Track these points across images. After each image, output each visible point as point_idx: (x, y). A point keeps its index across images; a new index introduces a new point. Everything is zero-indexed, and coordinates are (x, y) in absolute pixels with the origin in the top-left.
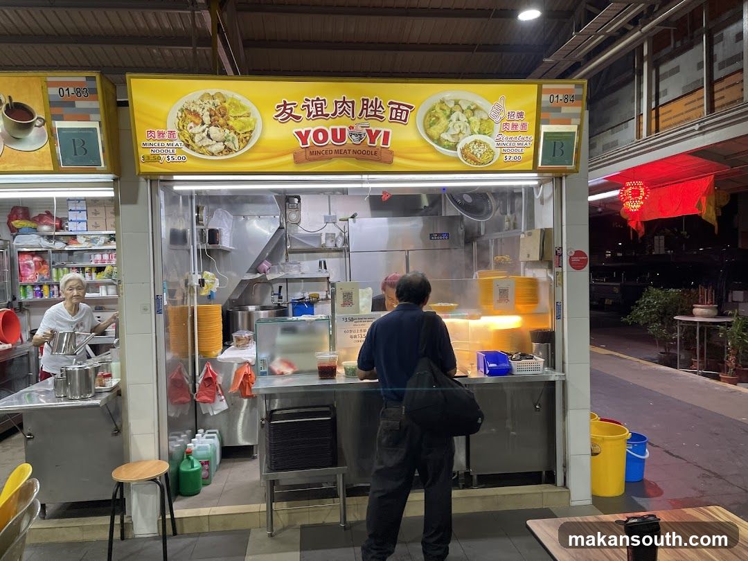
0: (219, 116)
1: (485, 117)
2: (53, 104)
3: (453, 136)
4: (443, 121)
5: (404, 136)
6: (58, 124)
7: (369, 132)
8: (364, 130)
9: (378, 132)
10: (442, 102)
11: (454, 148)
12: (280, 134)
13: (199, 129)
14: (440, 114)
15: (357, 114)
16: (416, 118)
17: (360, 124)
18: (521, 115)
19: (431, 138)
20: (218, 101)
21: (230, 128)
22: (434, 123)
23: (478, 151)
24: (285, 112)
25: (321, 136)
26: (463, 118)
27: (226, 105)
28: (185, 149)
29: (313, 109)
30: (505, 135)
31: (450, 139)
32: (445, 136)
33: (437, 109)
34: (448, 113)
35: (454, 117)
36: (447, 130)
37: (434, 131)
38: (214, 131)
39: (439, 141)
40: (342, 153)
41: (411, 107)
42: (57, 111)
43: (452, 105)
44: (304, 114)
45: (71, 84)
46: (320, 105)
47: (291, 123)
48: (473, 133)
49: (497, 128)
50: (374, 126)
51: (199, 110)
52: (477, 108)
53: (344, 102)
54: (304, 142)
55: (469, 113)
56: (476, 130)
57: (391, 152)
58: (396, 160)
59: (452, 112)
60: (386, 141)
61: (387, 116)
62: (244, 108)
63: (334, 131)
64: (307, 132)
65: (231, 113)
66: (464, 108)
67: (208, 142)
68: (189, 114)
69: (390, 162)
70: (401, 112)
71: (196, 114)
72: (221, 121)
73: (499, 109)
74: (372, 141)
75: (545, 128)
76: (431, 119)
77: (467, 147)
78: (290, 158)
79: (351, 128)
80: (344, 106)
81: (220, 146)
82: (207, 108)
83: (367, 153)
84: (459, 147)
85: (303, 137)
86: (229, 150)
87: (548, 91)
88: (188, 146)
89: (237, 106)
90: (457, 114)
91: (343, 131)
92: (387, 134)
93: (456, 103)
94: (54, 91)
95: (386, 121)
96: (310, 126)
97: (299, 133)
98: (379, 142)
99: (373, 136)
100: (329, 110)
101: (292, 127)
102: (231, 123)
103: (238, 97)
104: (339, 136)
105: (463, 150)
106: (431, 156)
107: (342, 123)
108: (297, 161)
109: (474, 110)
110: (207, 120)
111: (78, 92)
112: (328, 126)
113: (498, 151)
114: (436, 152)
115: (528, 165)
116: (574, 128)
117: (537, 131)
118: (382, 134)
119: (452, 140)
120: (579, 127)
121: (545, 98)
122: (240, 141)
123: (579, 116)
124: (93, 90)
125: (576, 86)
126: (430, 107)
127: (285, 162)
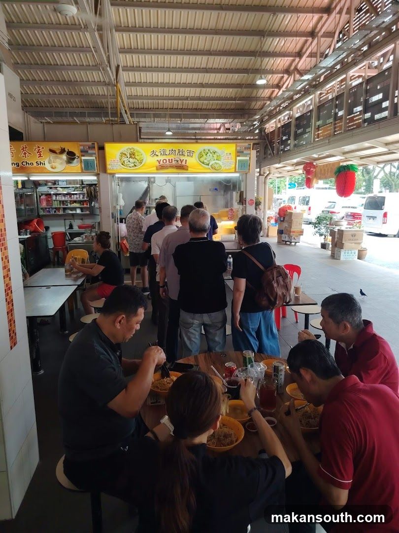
0: (132, 155)
1: (218, 155)
2: (82, 152)
4: (205, 156)
5: (192, 161)
6: (83, 158)
7: (180, 160)
9: (183, 160)
10: (204, 150)
11: (208, 165)
12: (152, 161)
13: (126, 159)
14: (203, 154)
15: (176, 154)
16: (196, 155)
17: (177, 157)
18: (230, 154)
19: (201, 162)
20: (132, 150)
21: (136, 159)
23: (216, 166)
24: (154, 154)
25: (165, 161)
26: (211, 155)
27: (135, 151)
28: (122, 166)
29: (162, 153)
30: (225, 161)
32: (205, 161)
33: (203, 152)
34: (206, 153)
35: (208, 155)
36: (206, 159)
37: (202, 159)
38: (131, 160)
39: (203, 163)
40: (172, 167)
41: (194, 152)
42: (83, 154)
43: (207, 151)
44: (159, 154)
45: (87, 145)
46: (164, 151)
47: (155, 157)
48: (214, 160)
49: (222, 158)
50: (182, 158)
51: (126, 153)
52: (216, 152)
54: (159, 163)
55: (213, 153)
57: (188, 166)
58: (189, 169)
60: (186, 163)
61: (186, 154)
62: (140, 152)
63: (169, 160)
64: (160, 160)
65: (136, 154)
66: (211, 152)
67: (129, 163)
68: (123, 154)
69: (187, 170)
70: (190, 153)
71: (125, 154)
72: (133, 156)
73: (223, 152)
74: (181, 163)
75: (238, 158)
76: (200, 156)
77: (213, 164)
78: (155, 168)
79: (174, 158)
80: (172, 151)
81: (133, 165)
82: (129, 152)
83: (180, 167)
84: (210, 165)
86: (136, 166)
87: (239, 146)
88: (122, 164)
89: (138, 152)
90: (209, 154)
91: (172, 159)
92: (186, 160)
93: (209, 150)
94: (82, 148)
95: (186, 156)
96: (161, 158)
97: (158, 160)
98: (184, 163)
100: (167, 153)
101: (156, 158)
102: (136, 157)
103: (138, 149)
104: (171, 161)
105: (211, 166)
106: (201, 168)
107: (172, 157)
108: (157, 169)
110: (129, 156)
111: (89, 148)
112: (167, 158)
113: (223, 166)
114: (202, 166)
115: (233, 170)
116: (248, 158)
117: (236, 159)
118: (184, 161)
119: (208, 162)
120: (250, 158)
121: (238, 148)
122: (139, 163)
123: (250, 154)
124: (94, 147)
125: (249, 144)
126: (200, 151)
127: (154, 170)
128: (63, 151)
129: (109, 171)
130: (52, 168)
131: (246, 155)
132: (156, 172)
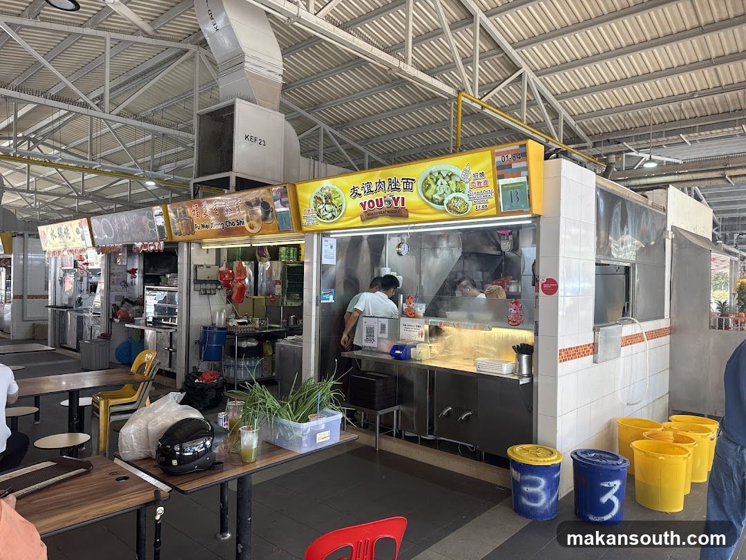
0: (328, 198)
1: (458, 180)
2: (275, 200)
3: (440, 195)
4: (433, 186)
5: (413, 199)
7: (394, 198)
8: (391, 198)
9: (398, 198)
10: (431, 174)
11: (442, 203)
12: (353, 206)
13: (321, 207)
14: (430, 182)
15: (386, 189)
16: (417, 186)
17: (389, 194)
18: (482, 174)
19: (427, 198)
20: (327, 191)
21: (333, 205)
22: (428, 189)
23: (458, 204)
24: (354, 193)
25: (371, 205)
26: (445, 183)
27: (330, 192)
28: (318, 217)
29: (366, 189)
30: (474, 191)
31: (439, 197)
32: (436, 196)
33: (429, 179)
34: (435, 180)
35: (439, 183)
36: (436, 192)
37: (429, 193)
38: (327, 207)
39: (432, 200)
40: (383, 213)
41: (413, 180)
43: (436, 175)
44: (362, 192)
45: (279, 190)
46: (369, 185)
47: (358, 198)
48: (452, 192)
49: (467, 186)
50: (396, 194)
51: (321, 197)
52: (452, 174)
53: (380, 182)
54: (364, 209)
55: (448, 178)
56: (454, 190)
57: (407, 210)
58: (410, 215)
59: (437, 179)
60: (403, 204)
61: (401, 187)
62: (337, 193)
63: (377, 200)
64: (365, 203)
65: (333, 197)
66: (445, 175)
67: (325, 213)
68: (317, 199)
69: (407, 216)
70: (409, 184)
71: (320, 199)
72: (329, 201)
73: (467, 172)
74: (396, 205)
75: (501, 182)
76: (426, 187)
77: (450, 202)
78: (359, 218)
79: (385, 197)
80: (380, 185)
81: (330, 215)
82: (324, 194)
83: (395, 212)
84: (445, 202)
85: (363, 205)
86: (334, 216)
87: (498, 154)
88: (318, 216)
89: (335, 192)
90: (441, 180)
91: (381, 199)
92: (403, 199)
93: (439, 173)
95: (402, 191)
96: (366, 198)
97: (361, 204)
98: (400, 204)
99: (396, 201)
100: (373, 188)
101: (359, 200)
102: (333, 202)
103: (334, 186)
104: (379, 202)
105: (447, 205)
106: (430, 210)
107: (380, 195)
108: (363, 220)
109: (451, 176)
110: (324, 201)
111: (282, 193)
112: (373, 197)
113: (470, 203)
114: (432, 207)
115: (493, 211)
116: (524, 179)
117: (496, 185)
118: (400, 199)
119: (440, 199)
120: (528, 178)
121: (498, 159)
122: (338, 211)
123: (527, 168)
124: (286, 193)
125: (521, 146)
126: (424, 178)
127: (357, 221)
128: (257, 203)
129: (305, 229)
130: (250, 228)
131: (517, 173)
132: (361, 224)
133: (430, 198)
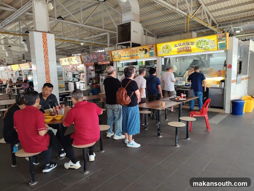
0: (167, 48)
1: (207, 42)
2: (149, 49)
4: (200, 44)
5: (193, 47)
6: (150, 51)
9: (189, 47)
10: (199, 41)
11: (202, 48)
12: (175, 49)
14: (199, 43)
15: (186, 45)
16: (195, 44)
18: (214, 41)
19: (198, 47)
21: (168, 49)
22: (198, 44)
23: (207, 48)
24: (176, 46)
25: (181, 49)
26: (203, 43)
28: (163, 53)
29: (179, 45)
30: (211, 45)
31: (201, 46)
32: (200, 46)
35: (201, 43)
36: (200, 45)
37: (198, 46)
38: (166, 50)
39: (199, 47)
40: (184, 51)
41: (194, 42)
42: (150, 50)
43: (201, 41)
45: (151, 46)
46: (180, 44)
47: (176, 47)
48: (205, 45)
49: (210, 44)
50: (188, 46)
52: (206, 41)
56: (206, 44)
58: (192, 51)
61: (190, 44)
62: (170, 46)
63: (182, 47)
64: (179, 48)
65: (168, 47)
68: (164, 48)
69: (191, 51)
70: (192, 43)
73: (209, 40)
75: (219, 42)
76: (197, 44)
77: (204, 47)
78: (177, 52)
80: (184, 44)
81: (167, 52)
82: (166, 46)
83: (188, 50)
84: (203, 48)
85: (178, 49)
87: (218, 36)
90: (202, 42)
92: (190, 47)
93: (202, 40)
94: (149, 47)
96: (179, 47)
97: (177, 49)
98: (189, 48)
99: (188, 48)
100: (182, 45)
101: (177, 48)
103: (169, 45)
106: (198, 50)
107: (184, 46)
108: (177, 53)
109: (205, 41)
110: (166, 48)
111: (152, 47)
112: (181, 47)
113: (210, 48)
114: (199, 49)
115: (216, 49)
116: (225, 42)
117: (217, 43)
120: (226, 42)
121: (218, 37)
122: (170, 51)
123: (226, 39)
124: (153, 47)
125: (225, 34)
126: (197, 42)
127: (176, 53)
128: (143, 49)
129: (159, 56)
130: (141, 56)
131: (223, 40)
132: (177, 54)
133: (199, 46)
